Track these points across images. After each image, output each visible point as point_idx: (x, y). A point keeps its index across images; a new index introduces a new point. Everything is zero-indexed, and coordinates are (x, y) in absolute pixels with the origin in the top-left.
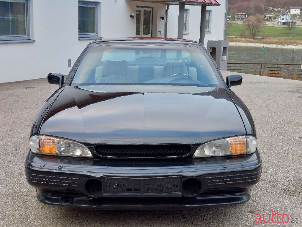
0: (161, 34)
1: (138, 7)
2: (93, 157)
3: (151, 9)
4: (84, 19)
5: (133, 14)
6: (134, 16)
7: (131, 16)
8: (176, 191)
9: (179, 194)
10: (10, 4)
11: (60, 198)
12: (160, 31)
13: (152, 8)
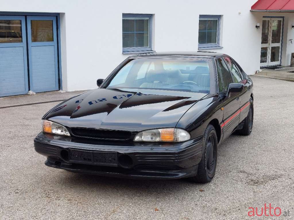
0: (291, 42)
1: (264, 17)
2: (70, 136)
3: (281, 19)
4: (206, 31)
5: (258, 25)
6: (259, 27)
7: (257, 27)
8: (114, 163)
9: (115, 165)
10: (135, 21)
11: (54, 162)
12: (290, 40)
13: (283, 17)
